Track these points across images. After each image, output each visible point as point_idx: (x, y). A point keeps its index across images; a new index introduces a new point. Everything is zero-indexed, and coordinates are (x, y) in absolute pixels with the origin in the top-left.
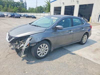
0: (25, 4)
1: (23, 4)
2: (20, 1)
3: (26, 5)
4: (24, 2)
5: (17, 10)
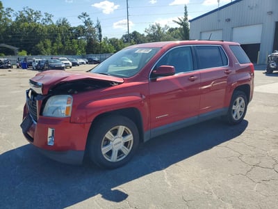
0: (97, 30)
1: (91, 31)
2: (84, 24)
3: (100, 31)
4: (93, 26)
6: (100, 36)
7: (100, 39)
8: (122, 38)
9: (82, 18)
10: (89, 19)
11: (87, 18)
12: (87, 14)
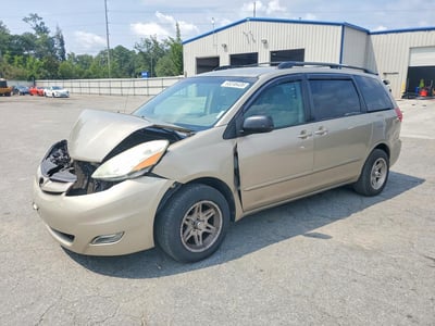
0: (57, 41)
1: (49, 43)
2: (34, 32)
3: (62, 44)
4: (50, 35)
5: (42, 70)
6: (63, 51)
7: (63, 56)
8: (98, 56)
9: (31, 22)
10: (42, 23)
11: (39, 23)
12: (39, 16)
